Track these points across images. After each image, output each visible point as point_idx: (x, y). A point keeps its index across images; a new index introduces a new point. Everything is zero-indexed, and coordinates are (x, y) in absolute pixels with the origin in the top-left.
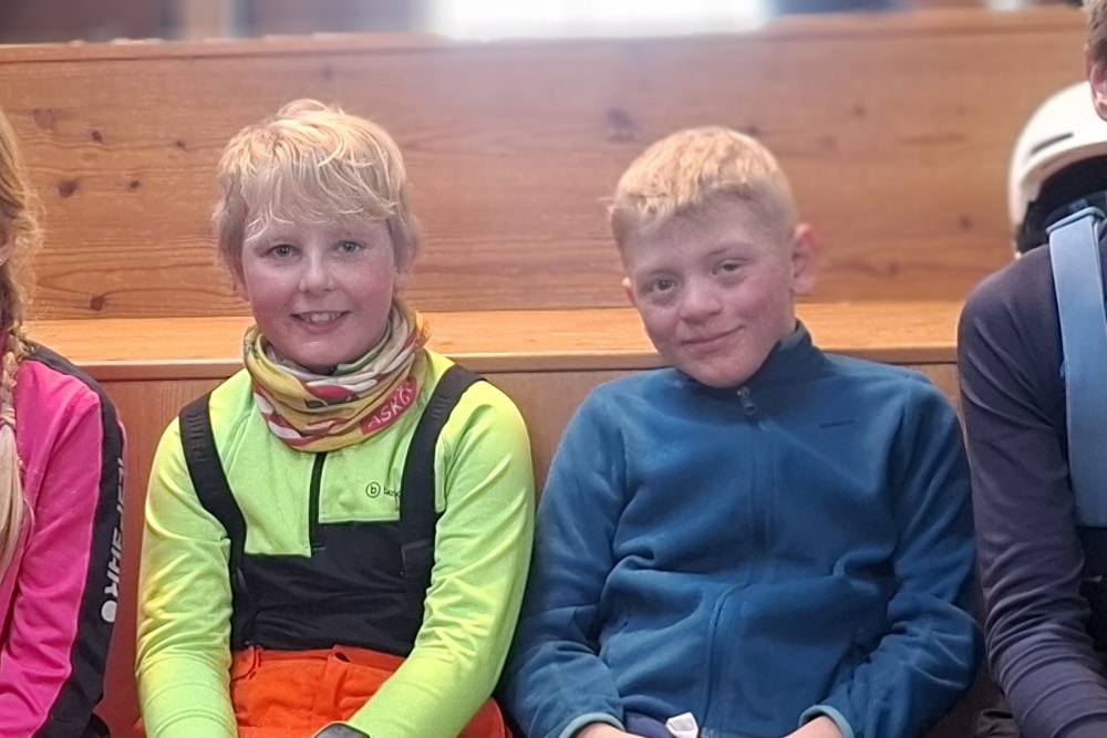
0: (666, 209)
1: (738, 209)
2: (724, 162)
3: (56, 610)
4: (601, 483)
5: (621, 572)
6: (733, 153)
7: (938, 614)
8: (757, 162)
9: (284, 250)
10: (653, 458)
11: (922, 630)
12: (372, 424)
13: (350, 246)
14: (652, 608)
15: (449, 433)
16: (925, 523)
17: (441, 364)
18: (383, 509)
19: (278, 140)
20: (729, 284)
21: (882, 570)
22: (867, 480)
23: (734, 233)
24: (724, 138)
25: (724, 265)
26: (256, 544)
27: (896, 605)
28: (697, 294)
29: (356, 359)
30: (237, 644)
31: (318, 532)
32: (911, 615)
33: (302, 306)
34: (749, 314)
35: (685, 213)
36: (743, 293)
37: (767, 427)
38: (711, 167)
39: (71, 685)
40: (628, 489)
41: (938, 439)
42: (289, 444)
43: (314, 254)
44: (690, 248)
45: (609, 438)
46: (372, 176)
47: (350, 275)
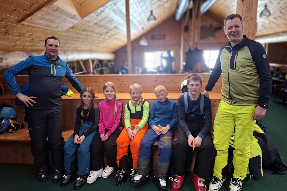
0: (158, 91)
1: (162, 91)
2: (162, 88)
3: (119, 118)
4: (154, 108)
5: (156, 115)
6: (162, 87)
7: (175, 118)
8: (164, 88)
9: (134, 93)
10: (158, 107)
11: (174, 119)
12: (139, 104)
13: (138, 93)
14: (158, 117)
15: (144, 105)
16: (175, 111)
17: (144, 100)
18: (140, 110)
19: (133, 86)
20: (162, 96)
21: (172, 115)
22: (171, 109)
23: (163, 93)
24: (161, 86)
25: (162, 95)
26: (132, 112)
27: (173, 117)
28: (161, 97)
29: (138, 100)
30: (131, 118)
31: (136, 111)
32: (174, 118)
33: (135, 97)
34: (164, 98)
35: (159, 92)
36: (164, 96)
37: (165, 105)
38: (161, 88)
39: (120, 122)
40: (156, 109)
41: (176, 106)
42: (134, 106)
43: (136, 94)
44: (160, 94)
45: (155, 105)
46: (140, 89)
47: (138, 95)
